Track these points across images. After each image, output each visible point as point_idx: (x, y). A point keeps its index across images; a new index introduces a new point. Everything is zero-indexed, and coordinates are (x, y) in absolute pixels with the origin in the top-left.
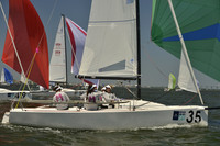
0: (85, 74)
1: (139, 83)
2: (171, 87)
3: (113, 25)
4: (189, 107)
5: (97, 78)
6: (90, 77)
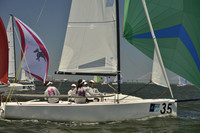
0: (65, 71)
3: (92, 26)
5: (77, 74)
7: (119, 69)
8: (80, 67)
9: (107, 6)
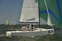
0: (22, 22)
1: (39, 24)
2: (7, 24)
4: (51, 29)
5: (26, 22)
6: (24, 22)
7: (39, 21)
8: (27, 20)
9: (35, 3)
